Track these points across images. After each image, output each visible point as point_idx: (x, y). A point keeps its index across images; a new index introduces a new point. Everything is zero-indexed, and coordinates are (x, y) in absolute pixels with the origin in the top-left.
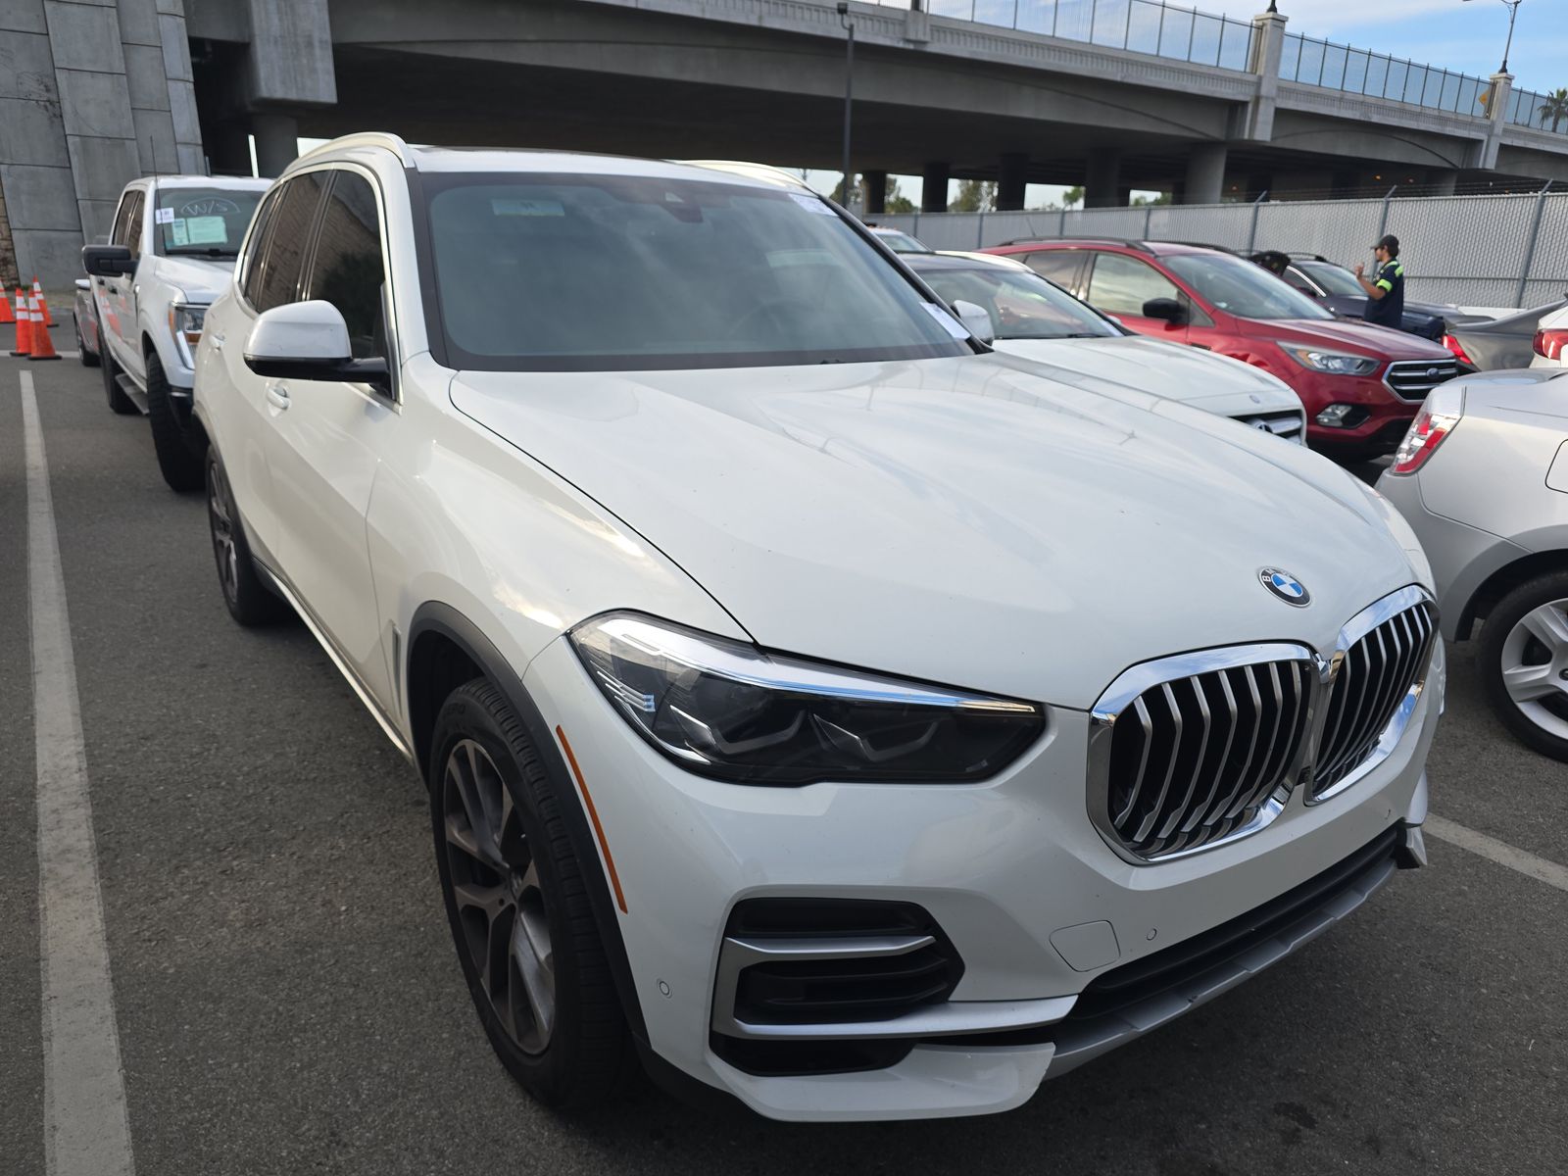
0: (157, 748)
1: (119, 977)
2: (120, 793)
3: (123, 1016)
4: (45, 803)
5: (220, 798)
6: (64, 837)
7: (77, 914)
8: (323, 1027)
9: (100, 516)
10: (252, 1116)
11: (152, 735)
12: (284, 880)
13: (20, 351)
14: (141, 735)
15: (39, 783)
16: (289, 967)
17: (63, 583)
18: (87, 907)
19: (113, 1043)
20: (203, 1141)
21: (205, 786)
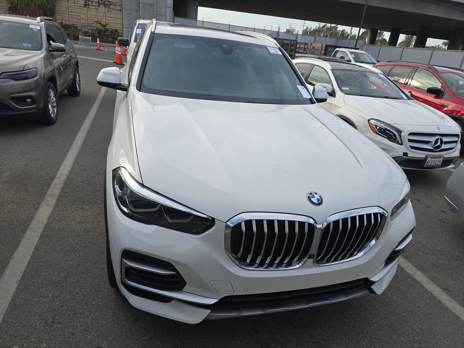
0: (85, 173)
1: (46, 227)
2: (71, 183)
3: (41, 237)
4: (55, 181)
5: (91, 189)
6: (54, 191)
7: (46, 210)
8: (80, 252)
9: (108, 110)
10: (53, 268)
11: (86, 170)
12: (93, 213)
13: (115, 62)
14: (84, 169)
15: (56, 176)
16: (81, 235)
17: (90, 126)
18: (49, 209)
19: (35, 243)
20: (40, 271)
21: (90, 186)
